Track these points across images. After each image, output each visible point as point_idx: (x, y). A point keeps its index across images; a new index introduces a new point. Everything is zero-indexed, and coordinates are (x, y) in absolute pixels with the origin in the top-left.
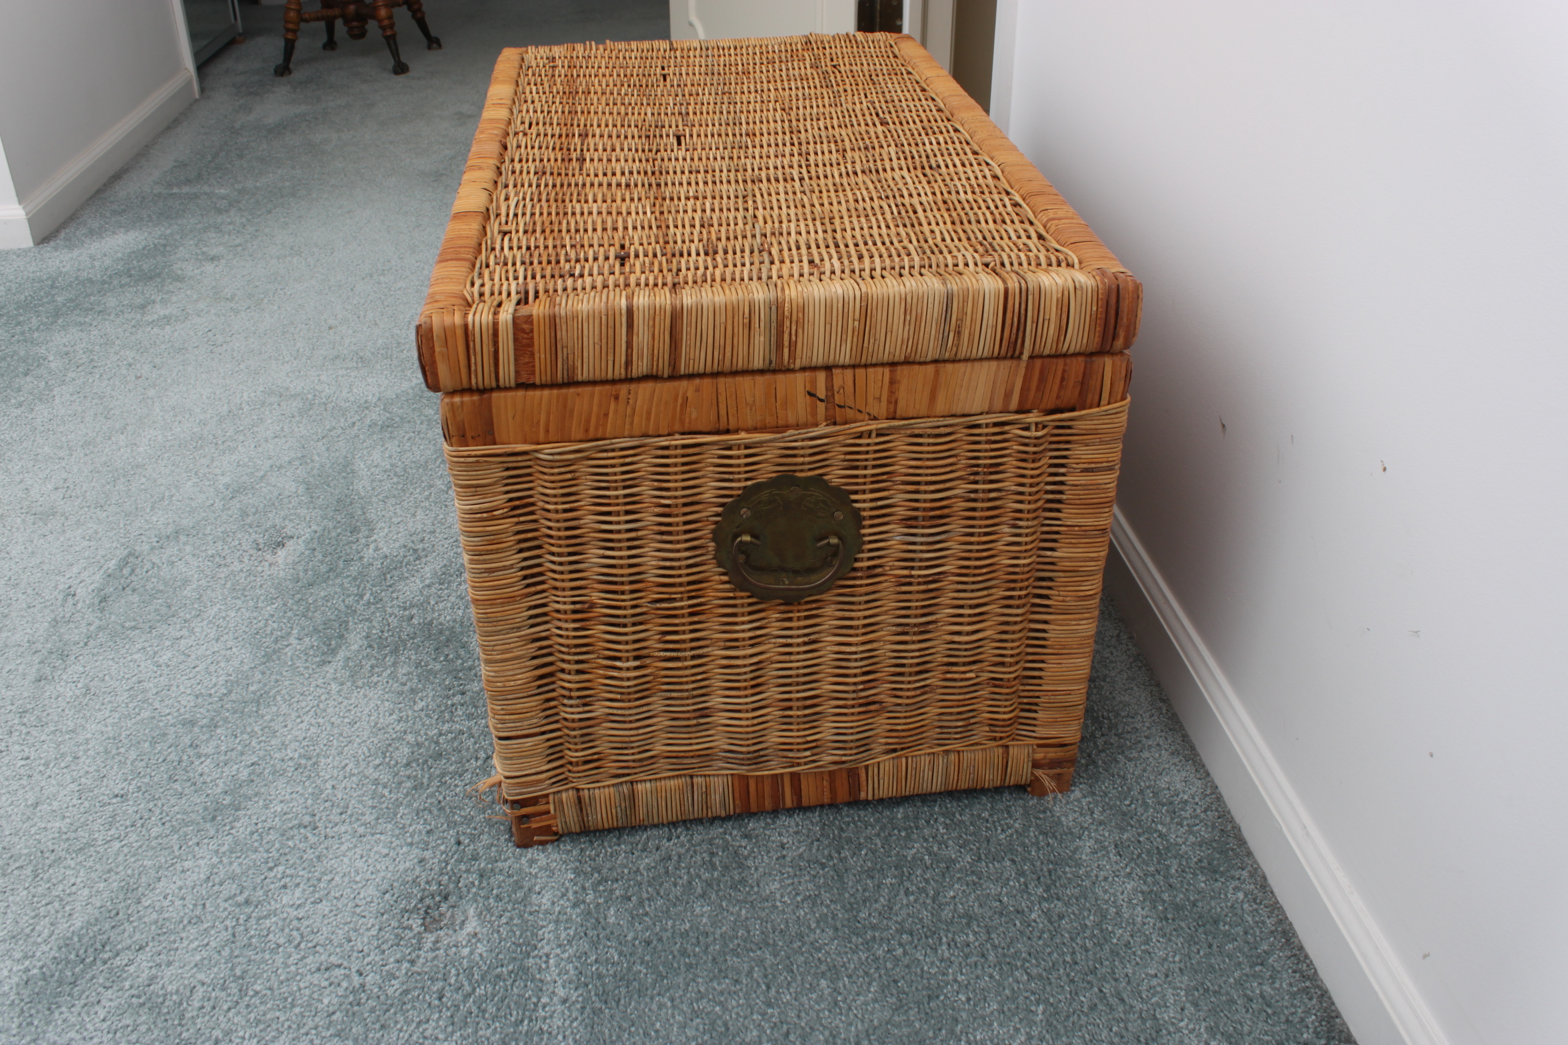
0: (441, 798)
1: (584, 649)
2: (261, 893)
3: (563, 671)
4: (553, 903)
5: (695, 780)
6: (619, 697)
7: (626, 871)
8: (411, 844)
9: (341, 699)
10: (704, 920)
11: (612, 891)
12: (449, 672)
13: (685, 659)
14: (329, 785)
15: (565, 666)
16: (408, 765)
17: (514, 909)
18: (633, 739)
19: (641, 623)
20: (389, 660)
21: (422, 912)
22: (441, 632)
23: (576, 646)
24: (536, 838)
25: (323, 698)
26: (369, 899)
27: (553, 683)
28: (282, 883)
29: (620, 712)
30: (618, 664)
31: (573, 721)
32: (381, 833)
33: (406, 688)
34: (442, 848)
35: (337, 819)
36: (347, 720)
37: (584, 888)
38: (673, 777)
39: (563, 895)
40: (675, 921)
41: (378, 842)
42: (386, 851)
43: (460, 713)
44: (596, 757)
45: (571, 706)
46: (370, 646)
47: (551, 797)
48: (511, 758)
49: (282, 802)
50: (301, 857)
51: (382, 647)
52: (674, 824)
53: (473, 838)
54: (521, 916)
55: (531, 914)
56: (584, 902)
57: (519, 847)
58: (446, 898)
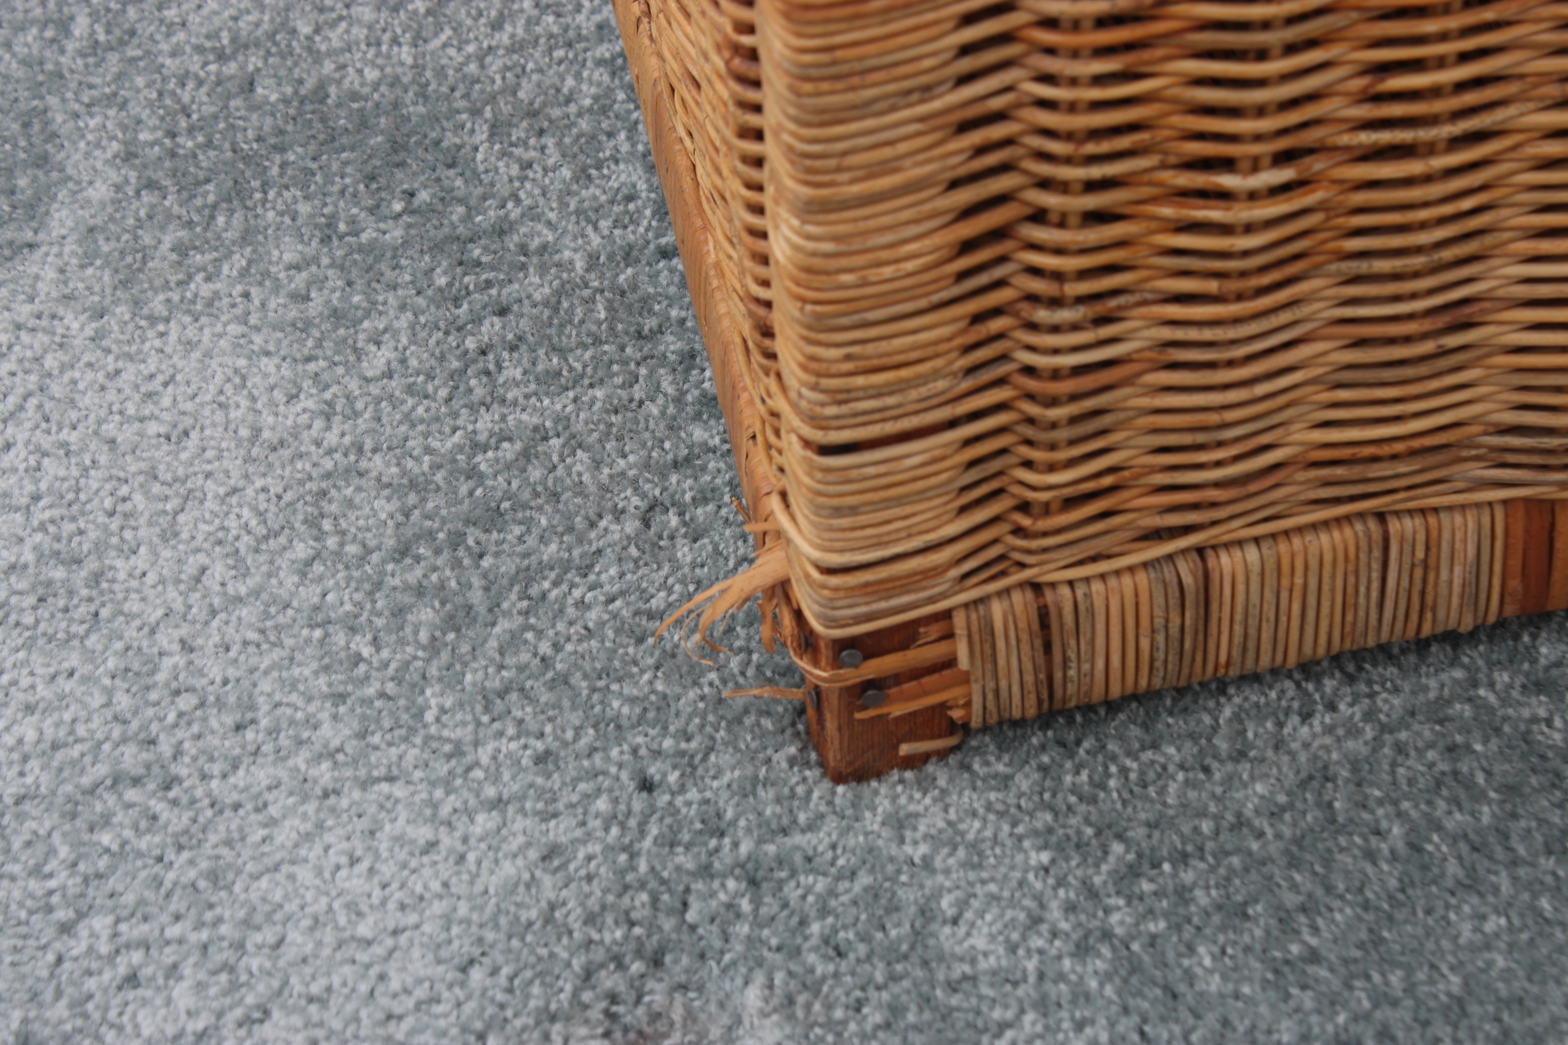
0: (545, 648)
1: (1123, 142)
2: (61, 1010)
3: (1039, 216)
4: (1012, 949)
5: (1394, 526)
6: (1212, 286)
7: (1206, 826)
8: (498, 804)
9: (110, 363)
10: (1500, 962)
11: (1183, 894)
12: (437, 248)
13: (1430, 149)
14: (166, 639)
15: (1050, 200)
16: (403, 552)
17: (893, 978)
18: (1230, 416)
19: (1312, 43)
20: (229, 225)
21: (595, 1014)
22: (363, 123)
23: (1096, 134)
24: (905, 749)
25: (50, 362)
26: (421, 993)
27: (1002, 259)
28: (122, 970)
29: (1207, 334)
30: (1228, 181)
31: (1056, 374)
32: (390, 779)
33: (316, 306)
34: (602, 804)
35: (232, 745)
36: (153, 428)
37: (1093, 894)
38: (1326, 524)
39: (1035, 921)
40: (1409, 970)
41: (387, 805)
42: (424, 833)
43: (518, 373)
44: (1107, 481)
45: (1055, 329)
46: (151, 185)
47: (959, 620)
48: (853, 510)
49: (29, 709)
50: (158, 882)
51: (189, 188)
52: (1308, 669)
53: (690, 767)
54: (927, 1001)
55: (952, 987)
56: (1107, 935)
57: (838, 779)
58: (657, 962)
